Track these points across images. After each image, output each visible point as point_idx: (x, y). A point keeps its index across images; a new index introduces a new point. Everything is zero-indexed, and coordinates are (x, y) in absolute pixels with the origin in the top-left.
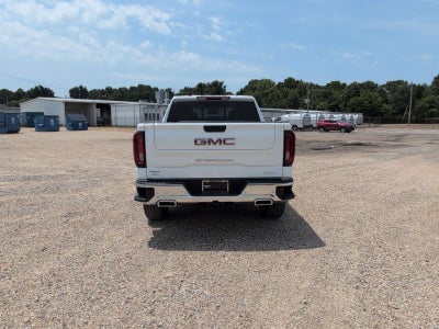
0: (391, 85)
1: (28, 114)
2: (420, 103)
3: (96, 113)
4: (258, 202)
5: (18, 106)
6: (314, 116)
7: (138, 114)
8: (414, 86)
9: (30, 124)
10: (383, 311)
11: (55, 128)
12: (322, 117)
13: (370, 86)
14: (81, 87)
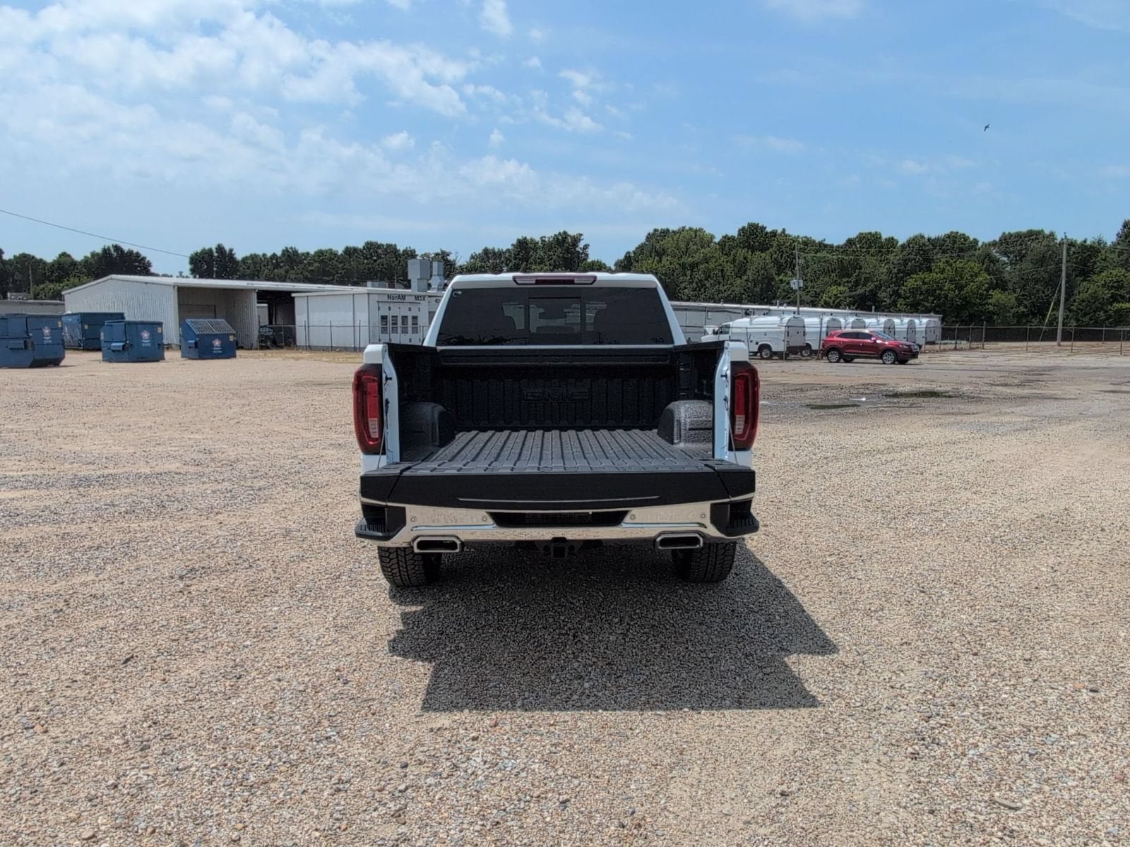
0: (1012, 243)
1: (85, 318)
2: (1088, 289)
3: (258, 313)
4: (665, 542)
5: (58, 296)
6: (815, 321)
7: (363, 317)
8: (1072, 244)
9: (89, 344)
10: (977, 813)
11: (154, 354)
12: (833, 325)
13: (957, 245)
14: (220, 249)
